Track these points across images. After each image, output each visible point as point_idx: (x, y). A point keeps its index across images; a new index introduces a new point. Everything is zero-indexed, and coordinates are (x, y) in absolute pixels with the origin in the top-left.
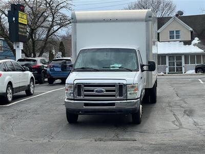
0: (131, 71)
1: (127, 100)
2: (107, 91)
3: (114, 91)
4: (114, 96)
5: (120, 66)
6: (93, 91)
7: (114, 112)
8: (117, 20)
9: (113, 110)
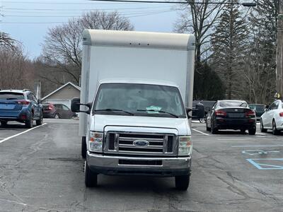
0: (177, 117)
1: (177, 157)
2: (151, 143)
3: (161, 144)
4: (161, 151)
5: (159, 109)
6: (131, 143)
7: (160, 173)
8: (148, 46)
9: (160, 171)
